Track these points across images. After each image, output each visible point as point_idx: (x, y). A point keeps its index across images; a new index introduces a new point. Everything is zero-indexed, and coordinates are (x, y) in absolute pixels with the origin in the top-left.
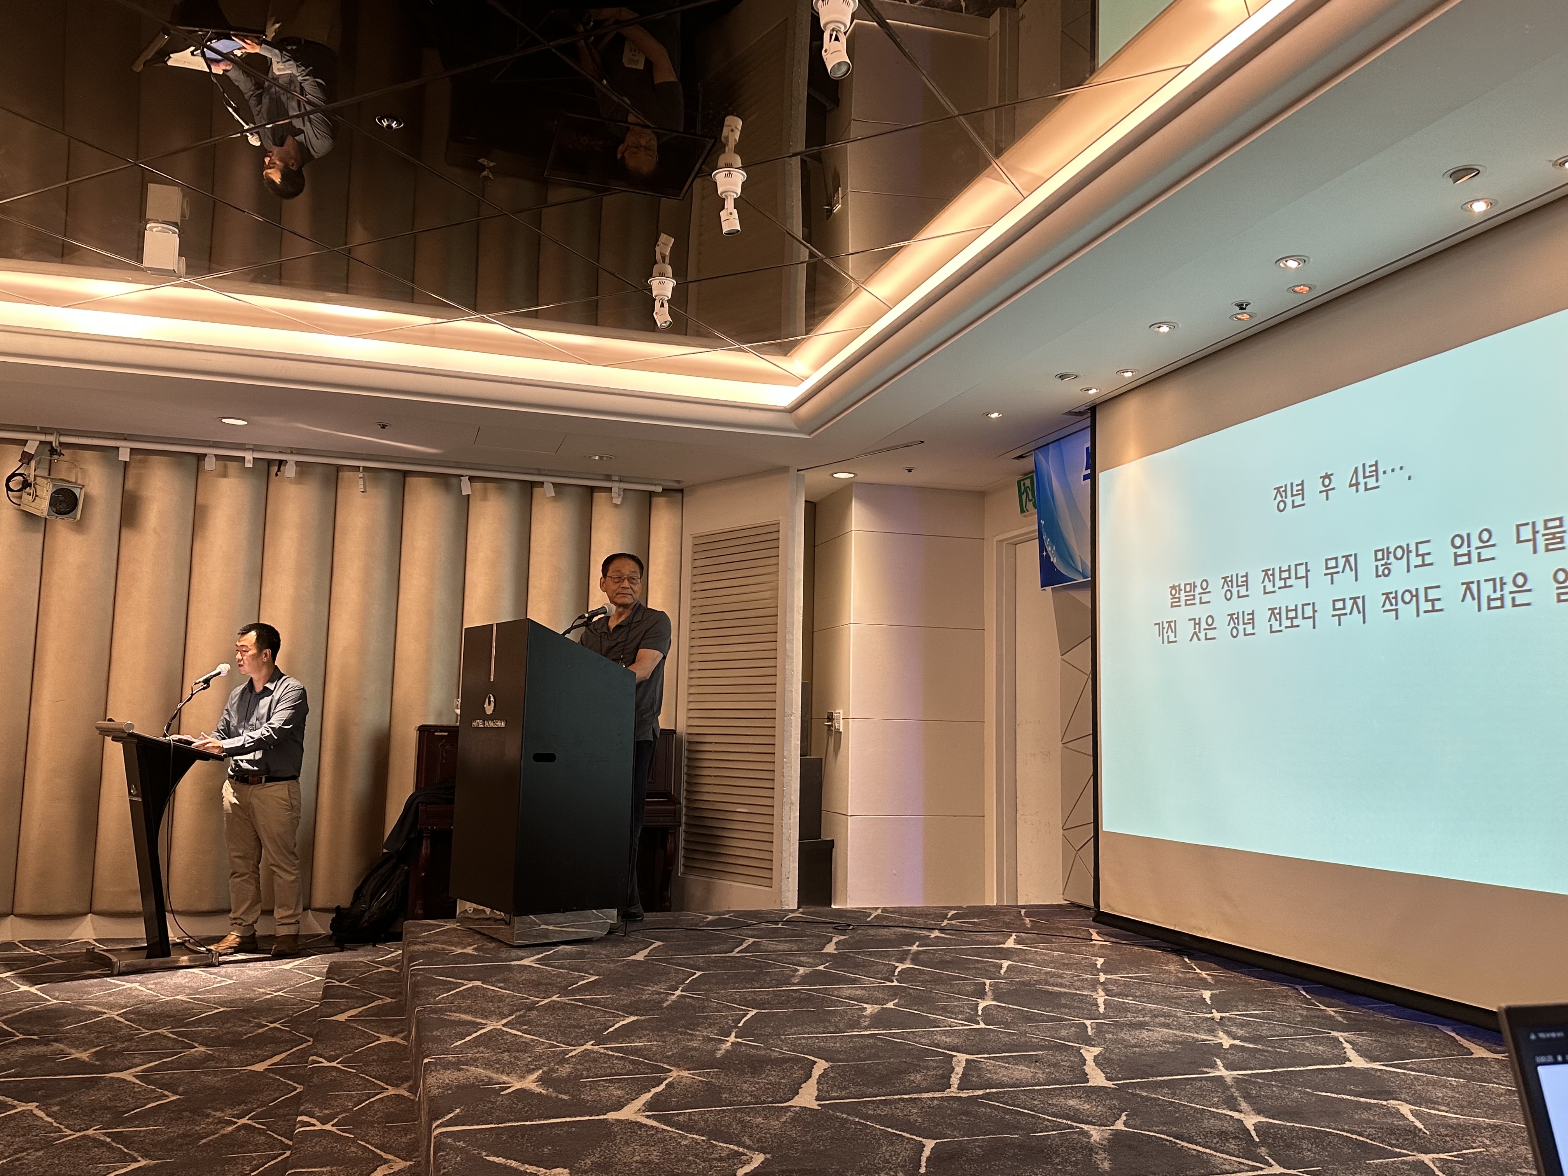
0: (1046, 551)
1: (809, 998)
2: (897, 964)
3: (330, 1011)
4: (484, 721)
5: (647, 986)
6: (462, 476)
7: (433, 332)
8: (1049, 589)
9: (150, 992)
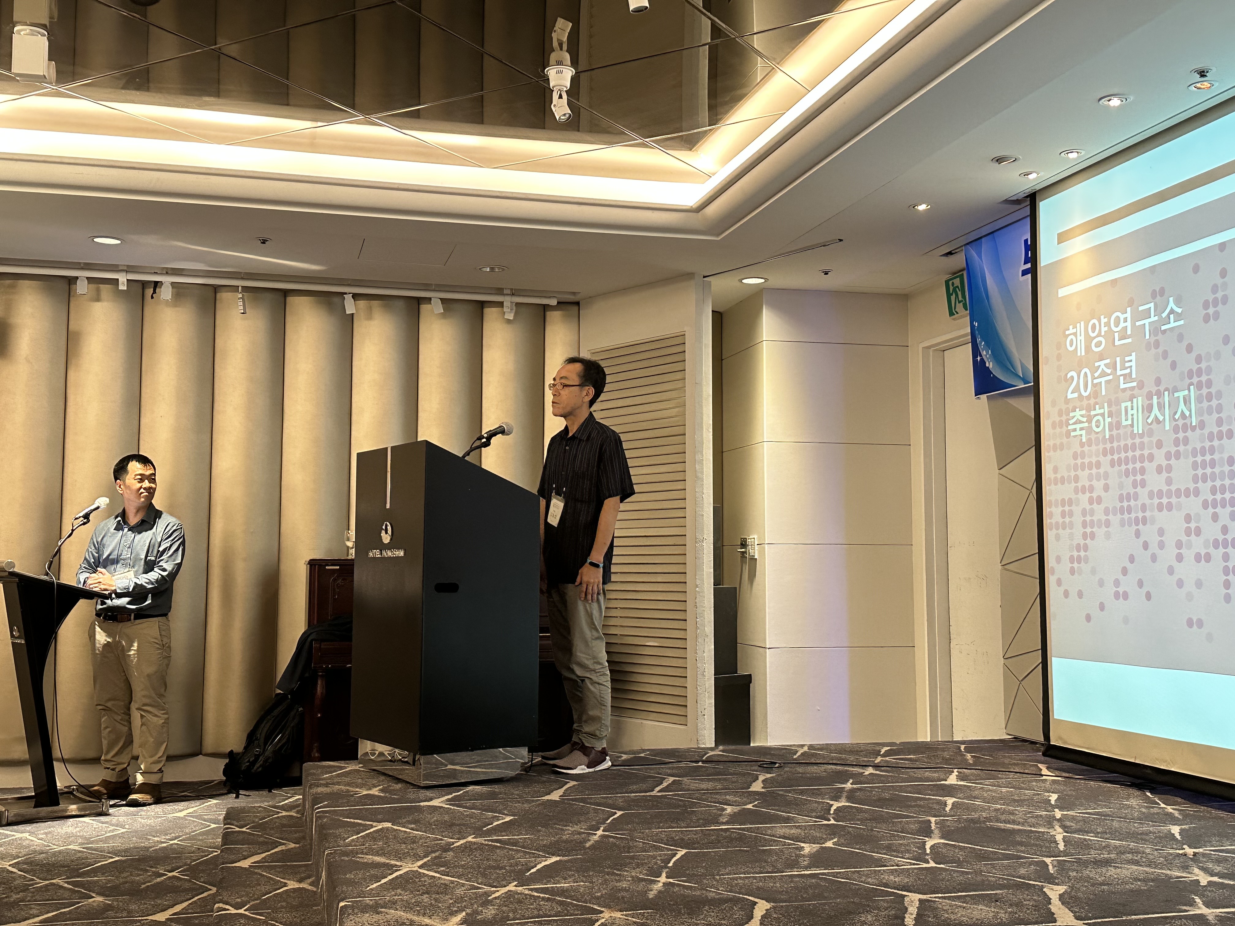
0: (981, 356)
1: (741, 837)
2: (831, 802)
3: (232, 857)
4: (381, 551)
5: (566, 826)
6: (346, 293)
7: (314, 137)
8: (984, 397)
9: (41, 841)
